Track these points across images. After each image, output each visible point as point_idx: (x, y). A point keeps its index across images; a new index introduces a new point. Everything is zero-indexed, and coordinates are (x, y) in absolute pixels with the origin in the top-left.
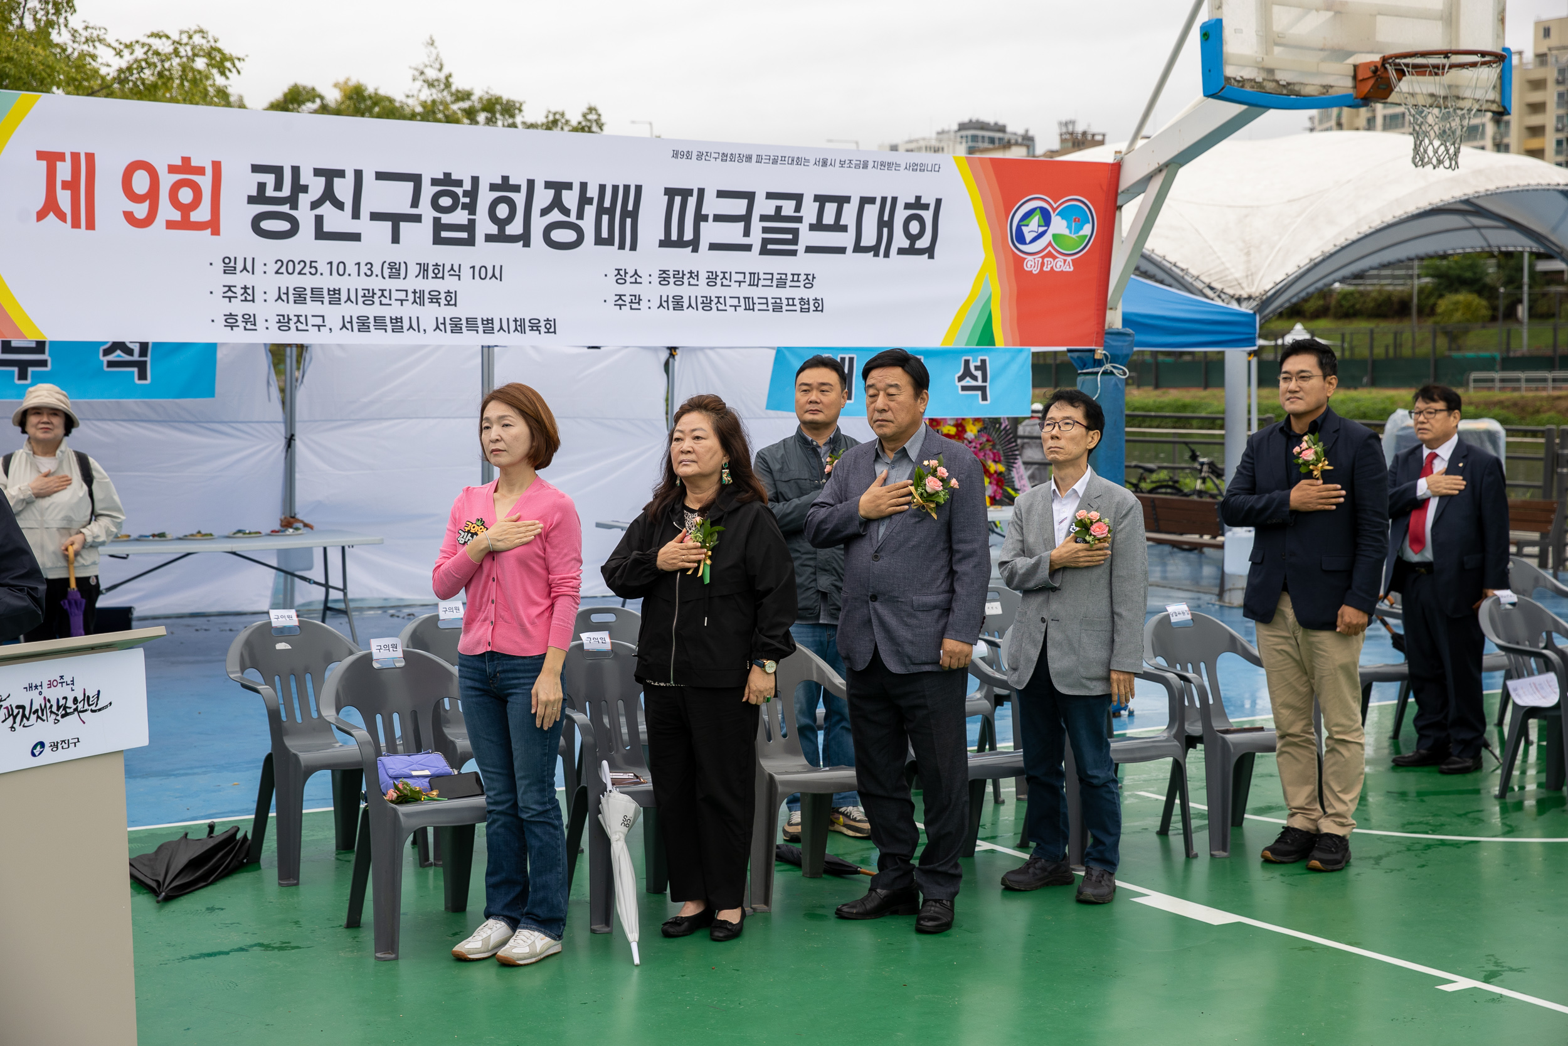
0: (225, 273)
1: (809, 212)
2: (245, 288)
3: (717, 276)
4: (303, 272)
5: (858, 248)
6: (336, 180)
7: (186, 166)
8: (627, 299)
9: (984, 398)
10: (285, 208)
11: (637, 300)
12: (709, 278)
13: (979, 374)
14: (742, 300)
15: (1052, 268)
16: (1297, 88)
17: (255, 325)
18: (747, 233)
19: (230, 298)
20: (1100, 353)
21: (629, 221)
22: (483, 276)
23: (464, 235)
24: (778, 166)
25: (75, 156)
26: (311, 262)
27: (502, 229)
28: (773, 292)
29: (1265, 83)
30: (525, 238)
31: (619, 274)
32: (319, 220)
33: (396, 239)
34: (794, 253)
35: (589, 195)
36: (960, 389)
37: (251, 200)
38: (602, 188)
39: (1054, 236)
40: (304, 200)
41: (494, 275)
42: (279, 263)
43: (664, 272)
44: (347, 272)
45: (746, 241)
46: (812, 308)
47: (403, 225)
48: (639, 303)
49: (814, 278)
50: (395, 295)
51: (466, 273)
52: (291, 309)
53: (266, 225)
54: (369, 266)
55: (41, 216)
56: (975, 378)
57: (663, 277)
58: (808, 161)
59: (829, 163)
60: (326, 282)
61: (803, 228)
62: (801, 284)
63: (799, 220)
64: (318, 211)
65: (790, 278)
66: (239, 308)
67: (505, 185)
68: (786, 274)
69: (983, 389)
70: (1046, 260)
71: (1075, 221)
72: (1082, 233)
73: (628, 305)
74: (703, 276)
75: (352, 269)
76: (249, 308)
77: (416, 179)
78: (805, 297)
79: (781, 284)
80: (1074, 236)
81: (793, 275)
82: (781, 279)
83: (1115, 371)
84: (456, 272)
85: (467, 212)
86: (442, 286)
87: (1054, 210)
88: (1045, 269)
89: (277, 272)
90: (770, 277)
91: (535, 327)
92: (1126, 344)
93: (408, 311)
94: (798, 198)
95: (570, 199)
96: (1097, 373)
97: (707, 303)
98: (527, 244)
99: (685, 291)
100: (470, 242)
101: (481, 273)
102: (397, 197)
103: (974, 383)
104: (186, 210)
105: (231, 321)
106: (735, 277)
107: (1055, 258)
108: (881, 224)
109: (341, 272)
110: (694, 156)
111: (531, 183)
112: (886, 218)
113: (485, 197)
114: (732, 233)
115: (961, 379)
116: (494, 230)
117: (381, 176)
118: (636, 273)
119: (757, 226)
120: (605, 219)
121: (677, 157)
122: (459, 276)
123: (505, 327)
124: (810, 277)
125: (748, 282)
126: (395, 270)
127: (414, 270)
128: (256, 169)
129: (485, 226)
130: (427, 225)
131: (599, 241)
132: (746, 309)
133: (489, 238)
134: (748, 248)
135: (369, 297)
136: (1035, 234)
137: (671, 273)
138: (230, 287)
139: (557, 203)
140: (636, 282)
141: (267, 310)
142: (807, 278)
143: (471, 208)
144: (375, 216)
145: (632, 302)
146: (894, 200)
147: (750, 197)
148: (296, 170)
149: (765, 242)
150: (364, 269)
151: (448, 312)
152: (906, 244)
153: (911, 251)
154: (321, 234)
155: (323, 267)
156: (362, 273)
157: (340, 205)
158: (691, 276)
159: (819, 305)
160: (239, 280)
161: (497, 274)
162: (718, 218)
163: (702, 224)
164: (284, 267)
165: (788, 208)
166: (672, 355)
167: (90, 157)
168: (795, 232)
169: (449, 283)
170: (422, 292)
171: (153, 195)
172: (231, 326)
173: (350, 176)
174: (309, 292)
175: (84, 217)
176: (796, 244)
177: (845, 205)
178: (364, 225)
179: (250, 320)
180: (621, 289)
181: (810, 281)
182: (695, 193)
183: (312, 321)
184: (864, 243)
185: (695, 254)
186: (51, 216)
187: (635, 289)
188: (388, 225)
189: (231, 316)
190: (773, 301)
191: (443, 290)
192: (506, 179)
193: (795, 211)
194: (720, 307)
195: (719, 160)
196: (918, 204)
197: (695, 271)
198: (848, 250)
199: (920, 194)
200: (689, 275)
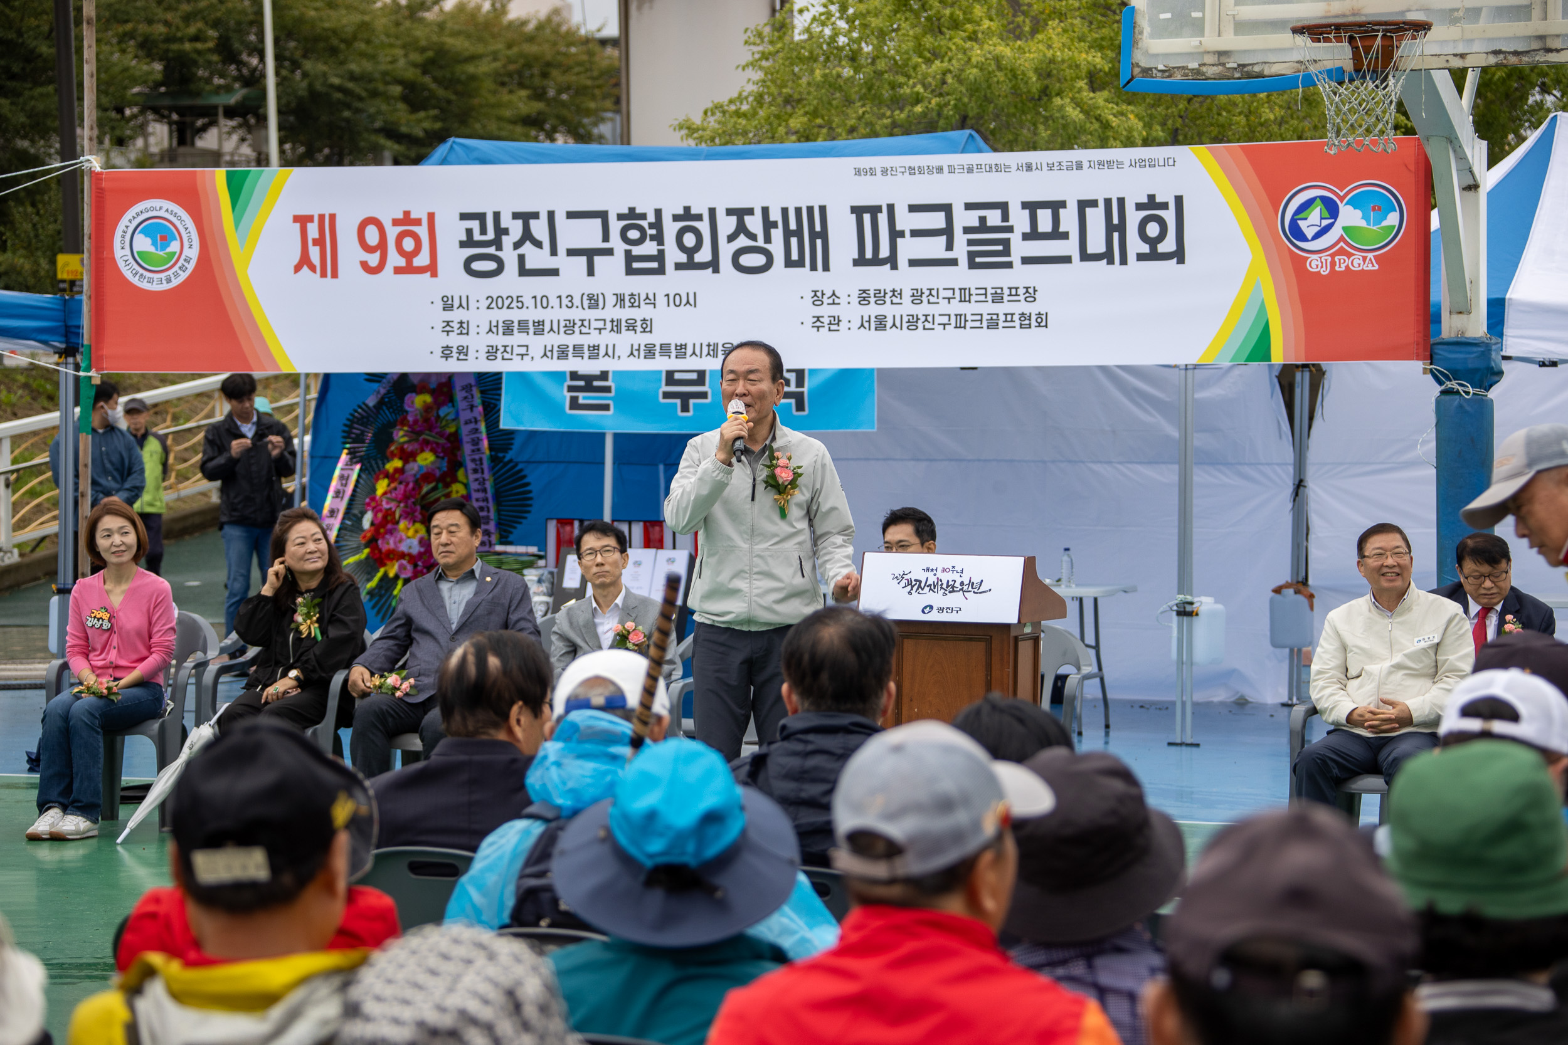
0: (444, 309)
1: (1020, 220)
2: (461, 323)
4: (512, 306)
5: (1085, 256)
6: (532, 222)
7: (407, 219)
8: (826, 320)
10: (492, 250)
11: (836, 321)
12: (913, 296)
14: (953, 318)
15: (1347, 267)
17: (467, 355)
18: (950, 246)
19: (448, 332)
21: (819, 242)
22: (678, 303)
23: (655, 265)
24: (975, 175)
25: (321, 218)
26: (517, 297)
27: (690, 257)
28: (988, 308)
30: (714, 265)
31: (816, 295)
32: (522, 258)
33: (591, 272)
34: (1009, 265)
35: (772, 218)
37: (463, 244)
38: (785, 211)
39: (1346, 229)
40: (508, 241)
41: (688, 302)
42: (490, 300)
43: (864, 291)
44: (550, 305)
45: (950, 255)
46: (1034, 323)
47: (598, 260)
48: (838, 324)
49: (1035, 291)
50: (594, 324)
51: (661, 301)
52: (500, 340)
53: (477, 266)
54: (569, 298)
55: (297, 268)
57: (864, 297)
58: (1012, 167)
59: (1034, 167)
60: (532, 314)
61: (1015, 238)
62: (1022, 298)
63: (1010, 229)
64: (521, 251)
65: (1006, 292)
66: (454, 340)
67: (687, 214)
68: (1002, 289)
70: (1337, 258)
71: (1374, 209)
72: (1386, 223)
73: (827, 327)
74: (907, 294)
75: (554, 302)
76: (463, 340)
77: (603, 215)
78: (1026, 312)
79: (998, 298)
80: (1375, 228)
81: (1010, 289)
82: (996, 293)
83: (1461, 389)
84: (651, 301)
85: (655, 243)
86: (637, 314)
87: (1341, 198)
88: (1337, 269)
89: (488, 308)
90: (983, 291)
93: (605, 339)
94: (1003, 207)
95: (754, 223)
97: (913, 323)
98: (716, 270)
99: (888, 310)
100: (661, 271)
101: (676, 300)
102: (588, 234)
104: (409, 256)
105: (446, 352)
106: (943, 294)
107: (1353, 254)
108: (1110, 228)
109: (545, 305)
110: (879, 172)
111: (712, 212)
112: (1115, 221)
113: (671, 229)
114: (935, 247)
116: (683, 258)
117: (571, 215)
118: (834, 294)
119: (960, 239)
120: (794, 241)
121: (860, 175)
122: (654, 304)
123: (697, 352)
124: (1031, 291)
125: (958, 299)
126: (594, 302)
127: (611, 300)
128: (464, 217)
129: (674, 257)
130: (619, 259)
131: (789, 263)
132: (957, 327)
133: (679, 266)
134: (953, 262)
135: (570, 327)
136: (1319, 228)
137: (872, 293)
138: (448, 322)
139: (741, 229)
140: (834, 303)
141: (478, 342)
142: (1027, 292)
143: (659, 238)
144: (571, 252)
145: (830, 323)
146: (1121, 201)
147: (947, 209)
148: (497, 216)
149: (972, 255)
150: (565, 301)
151: (643, 339)
153: (1153, 255)
154: (524, 272)
155: (529, 302)
156: (564, 305)
157: (538, 244)
158: (894, 295)
160: (456, 315)
161: (692, 301)
162: (915, 233)
163: (899, 240)
164: (493, 302)
165: (994, 218)
167: (333, 217)
168: (1006, 243)
169: (645, 312)
170: (619, 321)
171: (382, 246)
172: (447, 357)
173: (544, 217)
174: (516, 324)
175: (330, 268)
176: (1009, 255)
177: (1061, 211)
178: (561, 261)
179: (463, 351)
180: (818, 311)
181: (1031, 294)
182: (885, 209)
183: (517, 350)
184: (1091, 250)
185: (894, 272)
186: (305, 268)
187: (834, 311)
188: (583, 260)
189: (447, 348)
190: (989, 317)
191: (639, 319)
192: (687, 209)
193: (1003, 221)
194: (928, 325)
195: (907, 174)
196: (1152, 203)
197: (897, 289)
198: (1074, 259)
199: (1152, 193)
200: (891, 294)
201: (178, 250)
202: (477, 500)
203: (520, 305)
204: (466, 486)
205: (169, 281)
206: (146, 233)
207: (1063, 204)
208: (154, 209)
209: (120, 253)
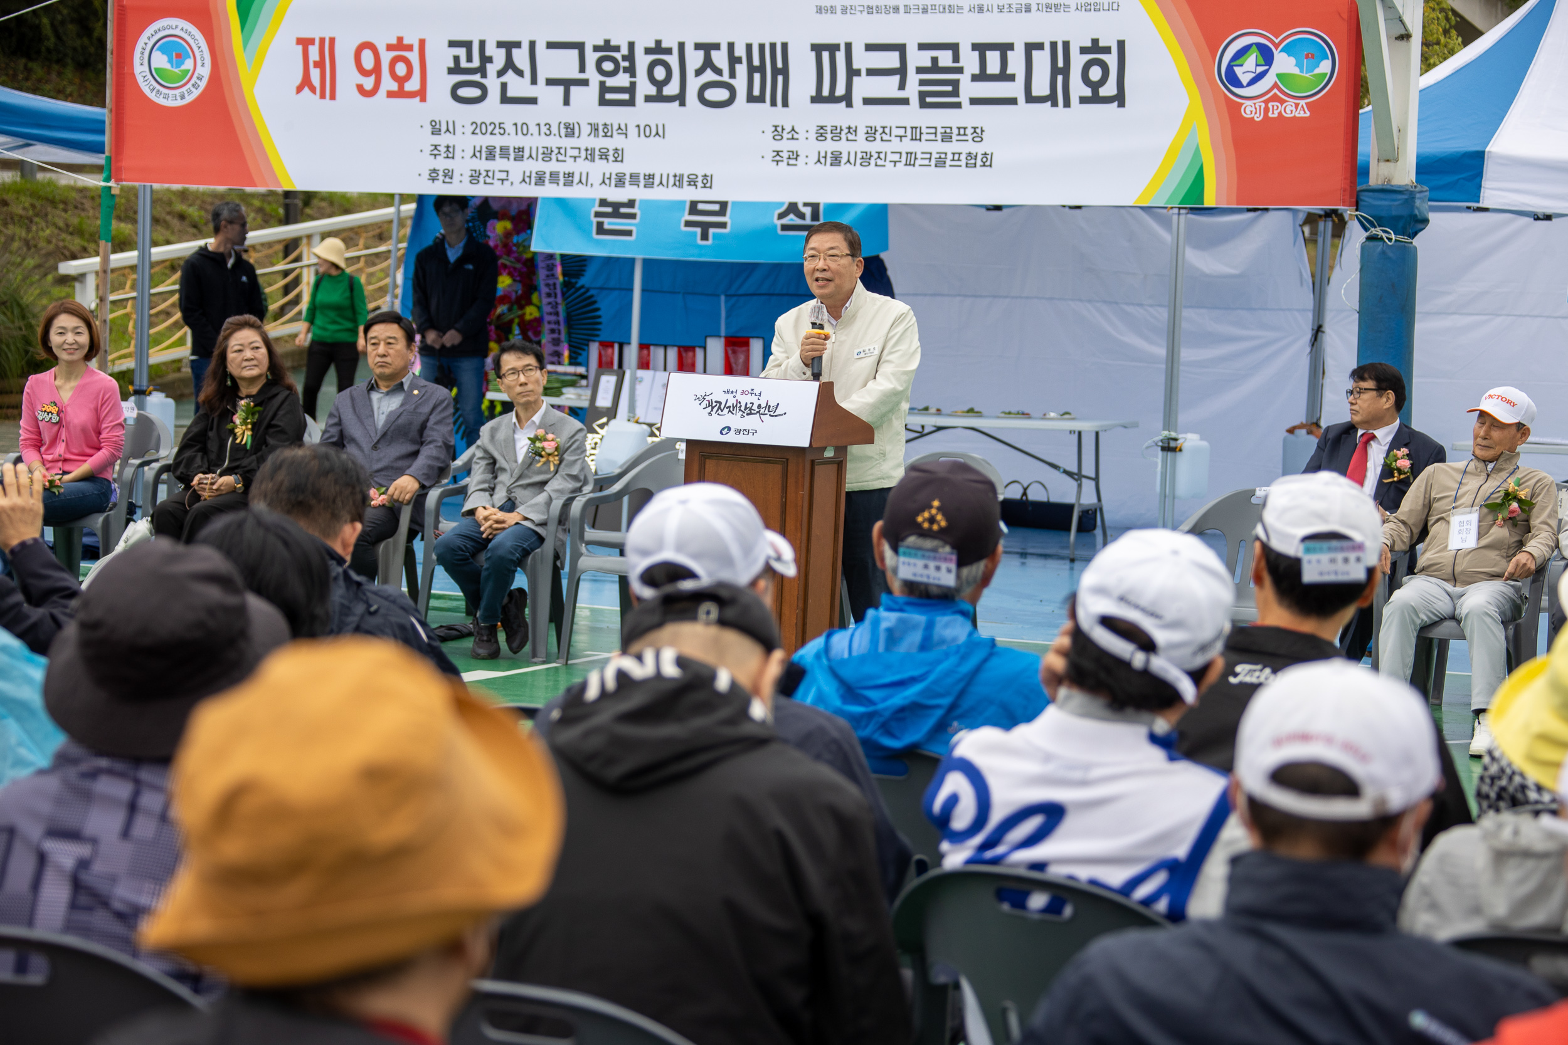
0: (433, 133)
1: (970, 61)
2: (448, 147)
3: (876, 131)
4: (494, 132)
5: (1030, 99)
7: (400, 45)
8: (785, 155)
10: (477, 77)
11: (794, 156)
12: (867, 133)
14: (903, 156)
15: (1280, 113)
17: (451, 178)
18: (902, 86)
19: (435, 155)
21: (780, 78)
22: (648, 134)
23: (626, 97)
24: (929, 16)
25: (322, 40)
26: (500, 124)
27: (660, 91)
28: (938, 147)
30: (681, 98)
31: (776, 130)
32: (504, 86)
33: (567, 102)
34: (958, 105)
35: (737, 54)
37: (451, 71)
38: (749, 47)
39: (1278, 75)
40: (492, 69)
41: (657, 133)
42: (474, 126)
43: (822, 128)
44: (530, 132)
45: (902, 94)
46: (979, 163)
47: (574, 90)
48: (796, 159)
49: (982, 131)
50: (571, 152)
51: (632, 131)
52: (482, 165)
53: (463, 92)
54: (548, 126)
55: (299, 89)
57: (820, 133)
58: (961, 8)
59: (985, 9)
60: (512, 141)
61: (964, 79)
62: (970, 137)
63: (960, 70)
64: (504, 79)
65: (955, 131)
66: (441, 164)
67: (658, 48)
68: (951, 128)
70: (1270, 105)
71: (1307, 57)
72: (1317, 71)
73: (786, 161)
74: (861, 131)
75: (533, 129)
76: (449, 164)
77: (580, 46)
78: (973, 152)
79: (947, 137)
80: (1307, 75)
81: (959, 128)
82: (945, 132)
83: (1381, 235)
84: (623, 131)
85: (627, 75)
86: (610, 144)
87: (1277, 46)
88: (1270, 115)
89: (473, 133)
90: (933, 131)
91: (693, 182)
92: (1396, 203)
93: (580, 167)
94: (954, 48)
95: (720, 58)
97: (866, 159)
98: (683, 104)
99: (843, 146)
100: (631, 103)
101: (645, 131)
102: (564, 64)
104: (401, 81)
105: (433, 175)
106: (895, 132)
107: (1282, 102)
108: (1055, 71)
109: (525, 132)
110: (839, 11)
111: (681, 46)
112: (1060, 65)
113: (642, 61)
114: (888, 87)
116: (652, 91)
117: (551, 45)
118: (793, 129)
119: (913, 79)
120: (757, 77)
121: (821, 13)
122: (626, 134)
123: (664, 182)
124: (978, 131)
125: (910, 137)
126: (570, 130)
127: (586, 129)
128: (453, 44)
129: (645, 88)
130: (593, 90)
131: (751, 99)
132: (907, 164)
133: (648, 99)
134: (905, 101)
135: (547, 154)
136: (1252, 76)
137: (829, 129)
138: (436, 146)
139: (708, 64)
140: (793, 139)
141: (463, 166)
142: (975, 132)
143: (631, 71)
144: (550, 82)
145: (789, 158)
146: (1066, 45)
147: (901, 48)
148: (482, 44)
149: (922, 95)
150: (544, 129)
151: (613, 168)
153: (1095, 99)
154: (505, 99)
155: (510, 129)
156: (542, 133)
157: (520, 73)
158: (849, 132)
159: (987, 161)
160: (443, 140)
161: (661, 132)
162: (871, 72)
163: (854, 78)
164: (478, 128)
165: (945, 58)
167: (332, 41)
168: (955, 84)
169: (617, 141)
170: (593, 150)
171: (377, 70)
172: (433, 180)
173: (525, 46)
174: (498, 150)
175: (328, 90)
177: (1009, 53)
178: (540, 91)
179: (449, 174)
180: (778, 146)
181: (978, 134)
182: (843, 48)
183: (498, 175)
184: (1035, 93)
185: (849, 109)
186: (306, 89)
187: (793, 146)
188: (560, 90)
189: (434, 171)
190: (938, 156)
191: (611, 148)
192: (658, 42)
193: (953, 62)
194: (880, 162)
195: (865, 13)
196: (1096, 47)
197: (853, 126)
198: (1019, 101)
199: (1095, 37)
200: (847, 131)
201: (192, 68)
202: (549, 323)
203: (502, 131)
204: (539, 308)
205: (183, 97)
206: (163, 50)
207: (1010, 46)
208: (170, 27)
209: (140, 69)
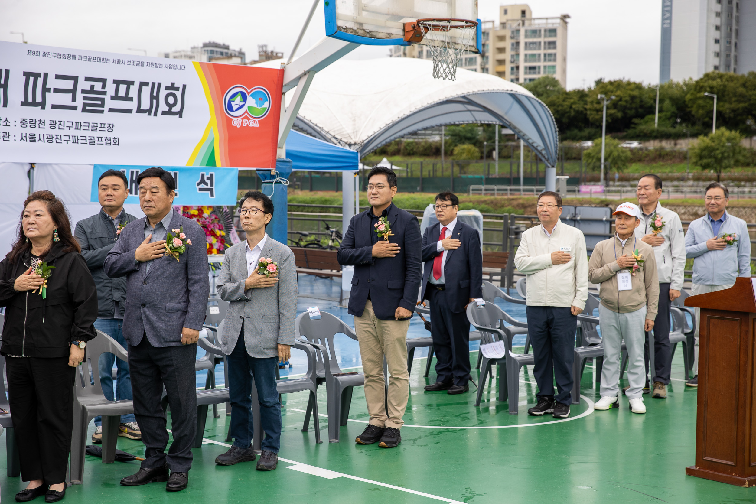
1: (110, 89)
5: (139, 111)
8: (1, 134)
9: (212, 195)
11: (7, 135)
12: (51, 124)
13: (208, 182)
14: (71, 138)
15: (247, 125)
16: (374, 34)
18: (74, 100)
20: (274, 172)
21: (2, 90)
24: (91, 63)
28: (89, 134)
29: (358, 31)
34: (102, 112)
36: (198, 190)
39: (249, 107)
43: (24, 120)
45: (73, 104)
46: (112, 143)
48: (8, 137)
49: (113, 126)
56: (206, 184)
57: (23, 123)
58: (109, 60)
59: (121, 62)
61: (107, 98)
62: (106, 129)
63: (105, 93)
65: (99, 125)
68: (97, 124)
69: (211, 190)
70: (244, 120)
71: (260, 100)
72: (263, 106)
73: (2, 138)
74: (47, 123)
78: (108, 137)
79: (94, 129)
80: (259, 108)
81: (101, 124)
82: (94, 126)
83: (282, 182)
87: (249, 93)
88: (243, 125)
90: (87, 125)
92: (288, 167)
94: (104, 81)
96: (272, 182)
97: (50, 139)
99: (36, 131)
103: (205, 187)
106: (67, 124)
107: (249, 119)
108: (152, 97)
110: (41, 54)
112: (155, 94)
114: (65, 99)
115: (199, 184)
118: (6, 120)
119: (79, 96)
121: (30, 55)
124: (111, 126)
125: (74, 127)
132: (73, 142)
134: (75, 108)
136: (238, 106)
137: (28, 121)
140: (6, 125)
142: (109, 126)
145: (4, 136)
146: (159, 84)
147: (75, 79)
149: (85, 105)
152: (166, 109)
153: (169, 113)
159: (116, 142)
162: (56, 90)
163: (47, 93)
165: (98, 86)
166: (32, 168)
168: (103, 100)
176: (103, 107)
177: (131, 86)
181: (111, 128)
182: (42, 75)
184: (142, 108)
185: (43, 110)
187: (6, 129)
190: (90, 138)
193: (102, 88)
194: (58, 141)
195: (56, 58)
196: (173, 87)
197: (42, 120)
198: (133, 112)
199: (173, 82)
200: (39, 122)
